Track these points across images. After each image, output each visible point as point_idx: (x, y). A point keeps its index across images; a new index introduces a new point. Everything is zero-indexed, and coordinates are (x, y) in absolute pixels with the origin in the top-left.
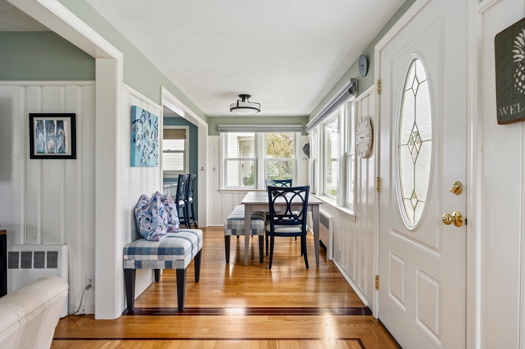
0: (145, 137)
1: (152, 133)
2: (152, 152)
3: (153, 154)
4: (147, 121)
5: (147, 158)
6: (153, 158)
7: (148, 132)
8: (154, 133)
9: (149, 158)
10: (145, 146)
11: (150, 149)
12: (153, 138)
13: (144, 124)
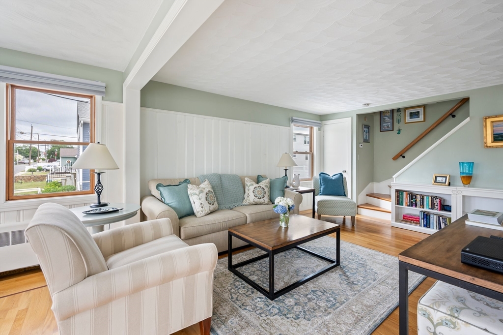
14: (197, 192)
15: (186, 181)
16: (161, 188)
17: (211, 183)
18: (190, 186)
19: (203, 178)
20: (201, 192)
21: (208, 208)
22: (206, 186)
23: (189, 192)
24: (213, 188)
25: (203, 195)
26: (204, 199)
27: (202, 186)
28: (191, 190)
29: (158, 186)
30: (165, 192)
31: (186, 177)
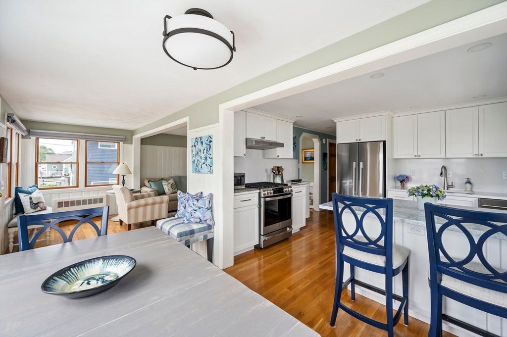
0: (198, 154)
1: (204, 149)
2: (204, 163)
3: (205, 164)
4: (199, 143)
5: (200, 167)
6: (205, 167)
7: (200, 151)
8: (206, 149)
9: (201, 167)
10: (198, 160)
11: (203, 161)
12: (205, 153)
13: (197, 147)
14: (167, 184)
15: (162, 179)
16: (150, 182)
17: (174, 180)
18: (163, 181)
19: (171, 177)
20: (169, 184)
21: (171, 191)
22: (171, 181)
23: (163, 184)
24: (175, 182)
25: (170, 185)
26: (170, 187)
27: (170, 181)
28: (164, 183)
29: (148, 182)
30: (152, 184)
31: (162, 177)
